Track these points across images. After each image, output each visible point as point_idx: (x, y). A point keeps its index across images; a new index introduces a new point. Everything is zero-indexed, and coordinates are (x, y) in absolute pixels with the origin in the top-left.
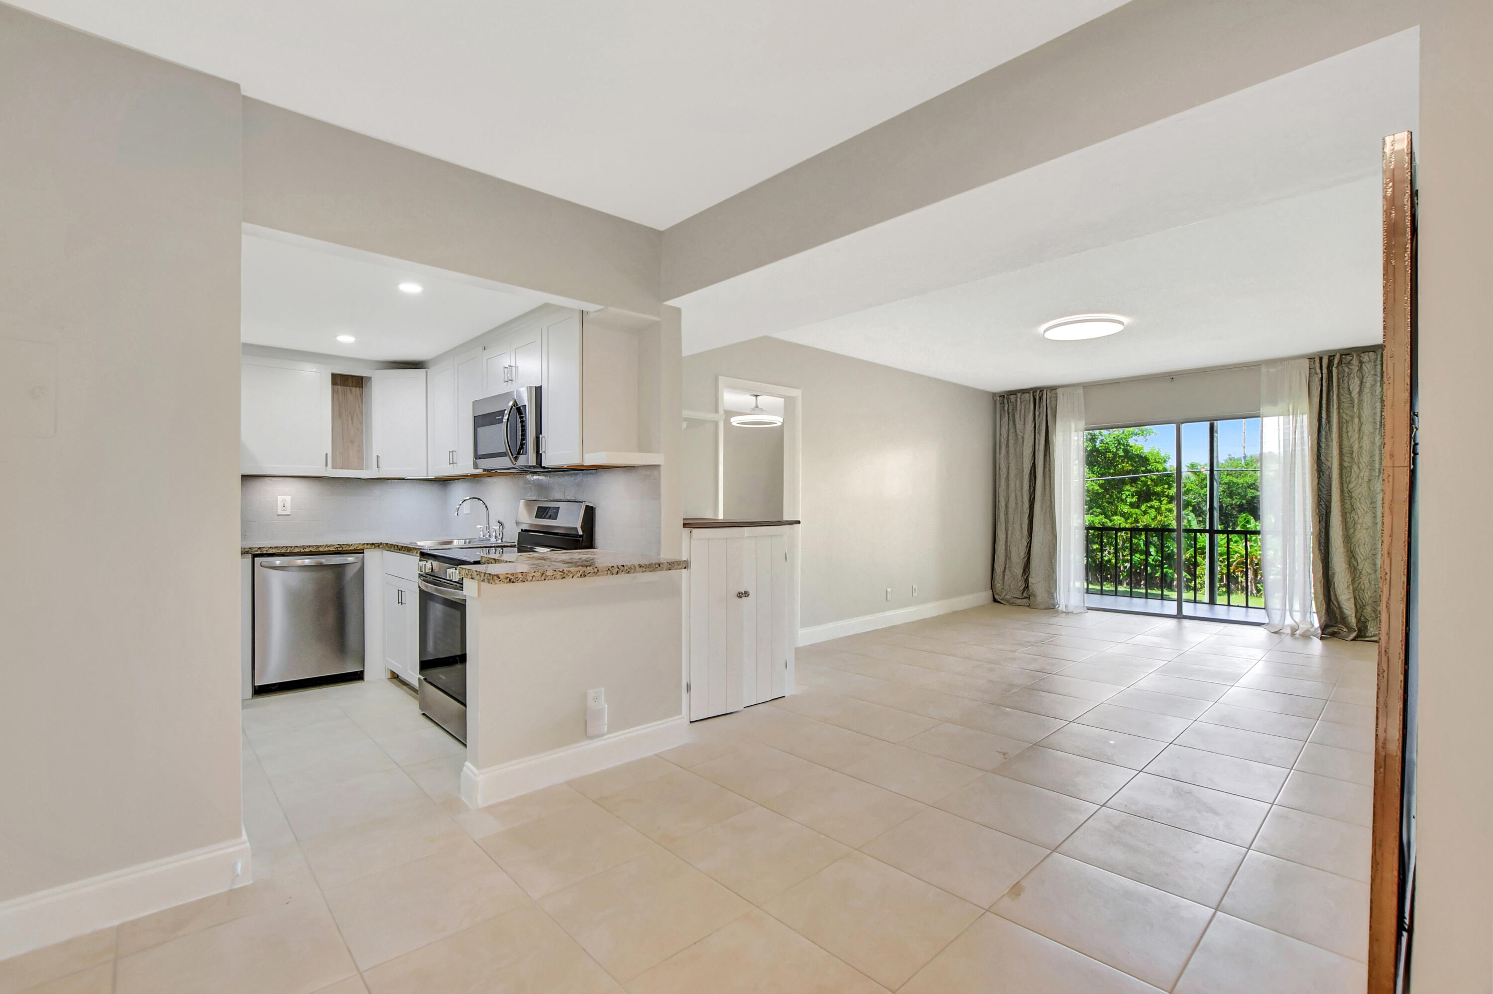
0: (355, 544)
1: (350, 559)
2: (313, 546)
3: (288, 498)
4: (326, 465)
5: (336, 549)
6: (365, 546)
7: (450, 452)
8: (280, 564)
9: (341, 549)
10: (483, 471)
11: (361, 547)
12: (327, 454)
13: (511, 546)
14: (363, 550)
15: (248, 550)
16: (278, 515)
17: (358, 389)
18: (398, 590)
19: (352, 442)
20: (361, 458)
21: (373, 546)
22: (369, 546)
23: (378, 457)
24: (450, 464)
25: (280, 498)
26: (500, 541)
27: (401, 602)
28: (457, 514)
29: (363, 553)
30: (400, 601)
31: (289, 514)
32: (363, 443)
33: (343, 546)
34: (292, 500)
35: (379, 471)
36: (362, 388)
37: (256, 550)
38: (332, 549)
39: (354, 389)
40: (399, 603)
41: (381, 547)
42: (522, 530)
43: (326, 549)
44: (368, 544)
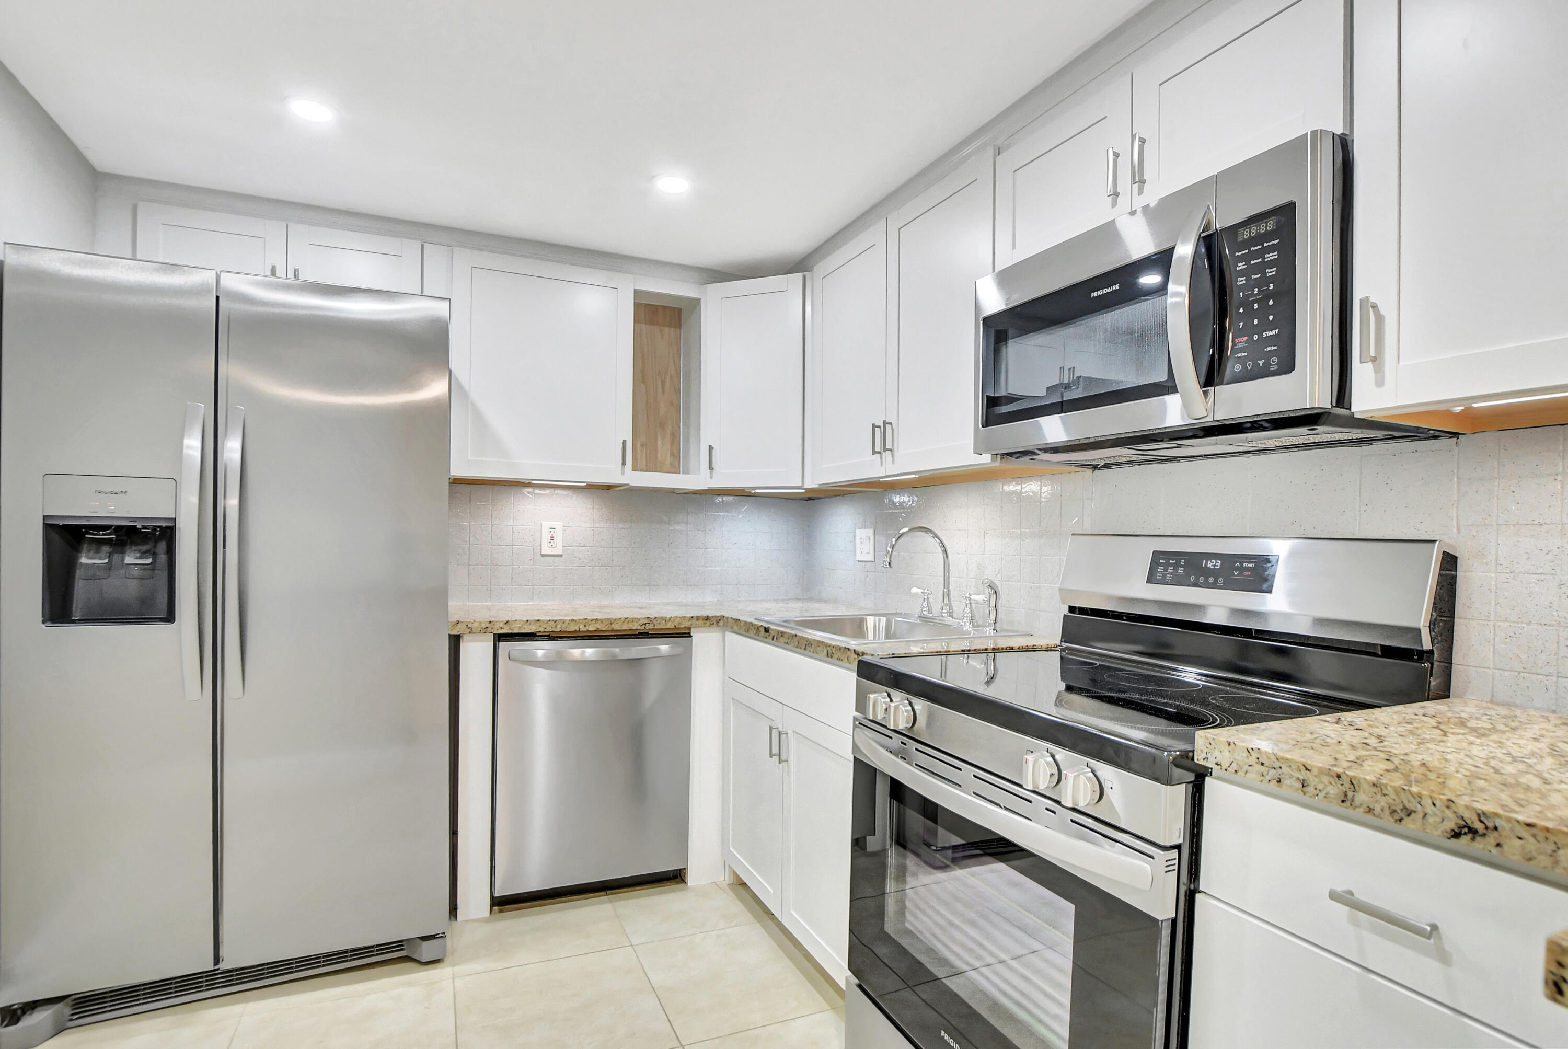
0: (676, 617)
1: (664, 647)
2: (602, 621)
3: (559, 525)
4: (624, 464)
5: (643, 627)
6: (694, 621)
7: (874, 426)
8: (544, 655)
9: (651, 626)
10: (992, 460)
11: (687, 624)
12: (624, 442)
13: (1048, 649)
14: (690, 629)
15: (488, 625)
16: (543, 556)
17: (673, 329)
18: (771, 728)
19: (662, 426)
20: (675, 455)
21: (708, 623)
22: (701, 622)
23: (711, 448)
24: (874, 452)
25: (546, 525)
26: (989, 631)
27: (779, 755)
28: (889, 564)
29: (689, 635)
30: (775, 750)
31: (561, 553)
32: (680, 428)
33: (655, 621)
34: (565, 528)
35: (711, 477)
36: (680, 328)
37: (502, 626)
38: (636, 626)
39: (666, 330)
40: (771, 755)
41: (721, 623)
42: (1072, 609)
43: (625, 627)
44: (698, 618)
